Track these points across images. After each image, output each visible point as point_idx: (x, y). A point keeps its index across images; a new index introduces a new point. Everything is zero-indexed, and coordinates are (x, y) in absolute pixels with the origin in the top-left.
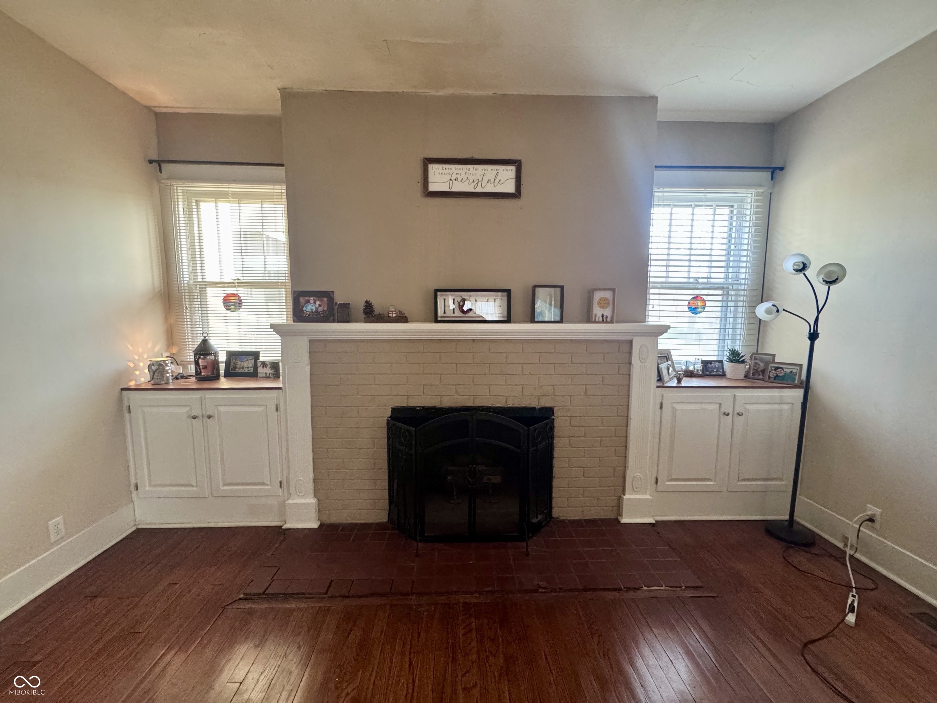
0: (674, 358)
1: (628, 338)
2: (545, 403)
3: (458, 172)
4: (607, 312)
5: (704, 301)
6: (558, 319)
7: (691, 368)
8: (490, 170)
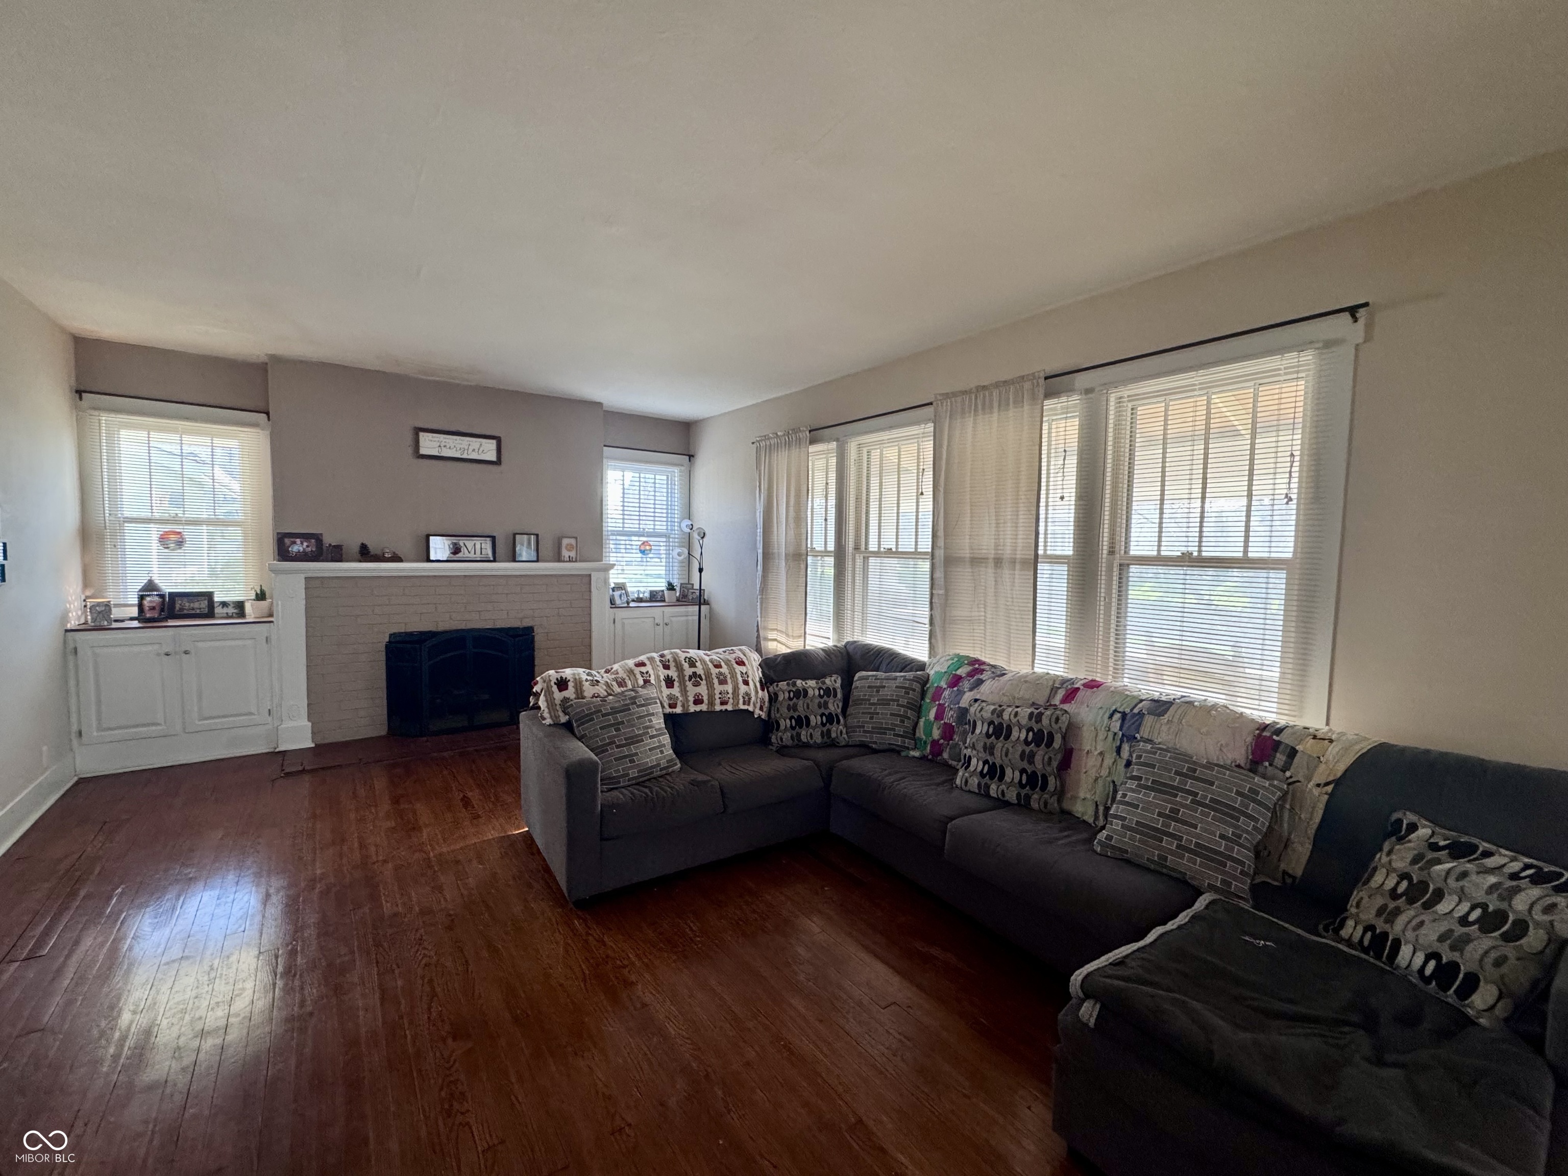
0: (629, 589)
1: (588, 573)
2: (526, 623)
3: (447, 441)
4: (573, 554)
5: (650, 545)
6: (535, 559)
7: (641, 596)
8: (475, 442)
